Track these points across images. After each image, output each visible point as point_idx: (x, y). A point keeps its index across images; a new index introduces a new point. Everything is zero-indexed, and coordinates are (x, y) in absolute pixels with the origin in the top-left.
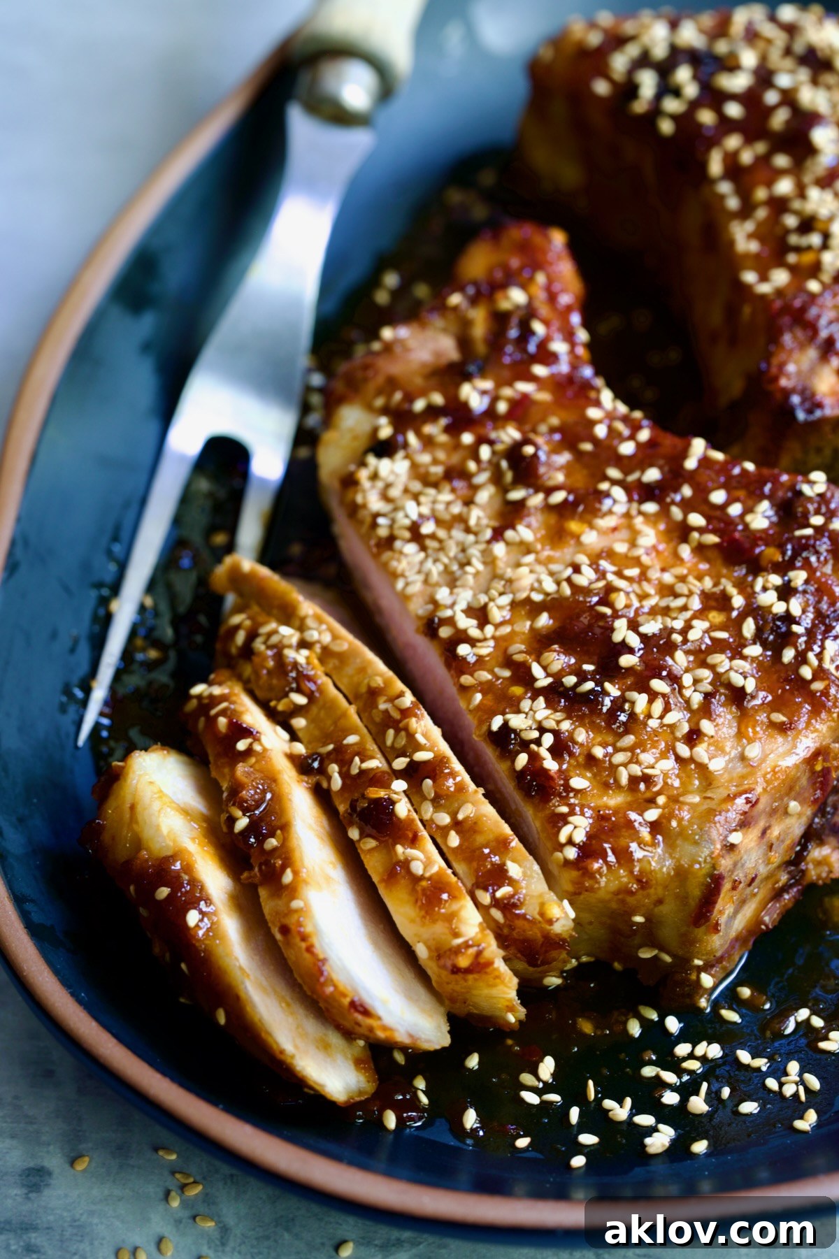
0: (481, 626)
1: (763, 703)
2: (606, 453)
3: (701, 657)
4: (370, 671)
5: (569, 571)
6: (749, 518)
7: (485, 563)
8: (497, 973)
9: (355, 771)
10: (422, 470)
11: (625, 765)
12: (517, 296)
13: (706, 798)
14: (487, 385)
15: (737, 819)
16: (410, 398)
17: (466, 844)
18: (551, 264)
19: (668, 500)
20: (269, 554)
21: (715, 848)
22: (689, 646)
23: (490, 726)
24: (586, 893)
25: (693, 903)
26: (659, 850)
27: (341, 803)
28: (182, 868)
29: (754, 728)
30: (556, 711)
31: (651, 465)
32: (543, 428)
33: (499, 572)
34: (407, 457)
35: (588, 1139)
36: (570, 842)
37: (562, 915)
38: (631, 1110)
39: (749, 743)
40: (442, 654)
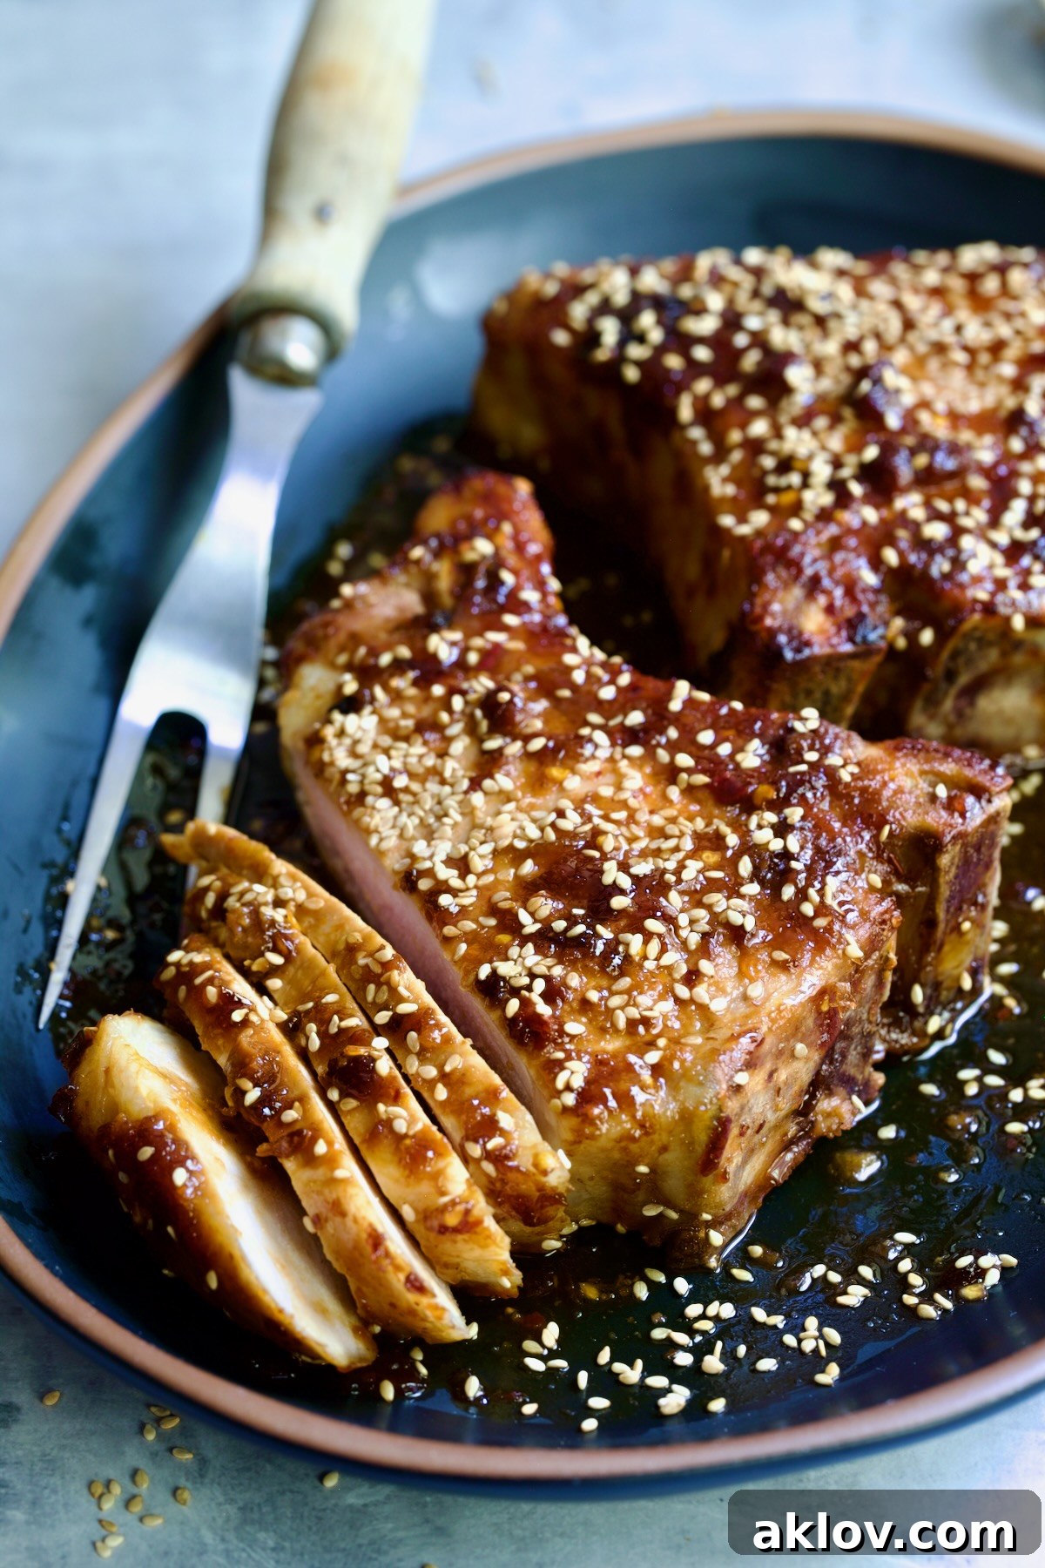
0: (463, 876)
1: (764, 942)
2: (586, 699)
3: (696, 898)
4: (347, 927)
5: (553, 816)
6: (739, 757)
7: (462, 814)
8: (487, 1233)
9: (333, 1030)
10: (392, 725)
11: (622, 1008)
12: (483, 547)
13: (708, 1039)
14: (457, 636)
15: (743, 1060)
16: (374, 652)
17: (454, 1096)
18: (518, 513)
19: (654, 742)
20: (234, 815)
21: (721, 1088)
22: (682, 887)
23: (477, 975)
24: (588, 1141)
25: (700, 1149)
26: (662, 1093)
27: (319, 1065)
28: (165, 1128)
29: (755, 966)
30: (546, 956)
31: (634, 708)
32: (518, 677)
33: (478, 821)
34: (374, 712)
35: (599, 1403)
36: (568, 1088)
37: (557, 1167)
38: (643, 1372)
39: (751, 983)
40: (423, 908)
